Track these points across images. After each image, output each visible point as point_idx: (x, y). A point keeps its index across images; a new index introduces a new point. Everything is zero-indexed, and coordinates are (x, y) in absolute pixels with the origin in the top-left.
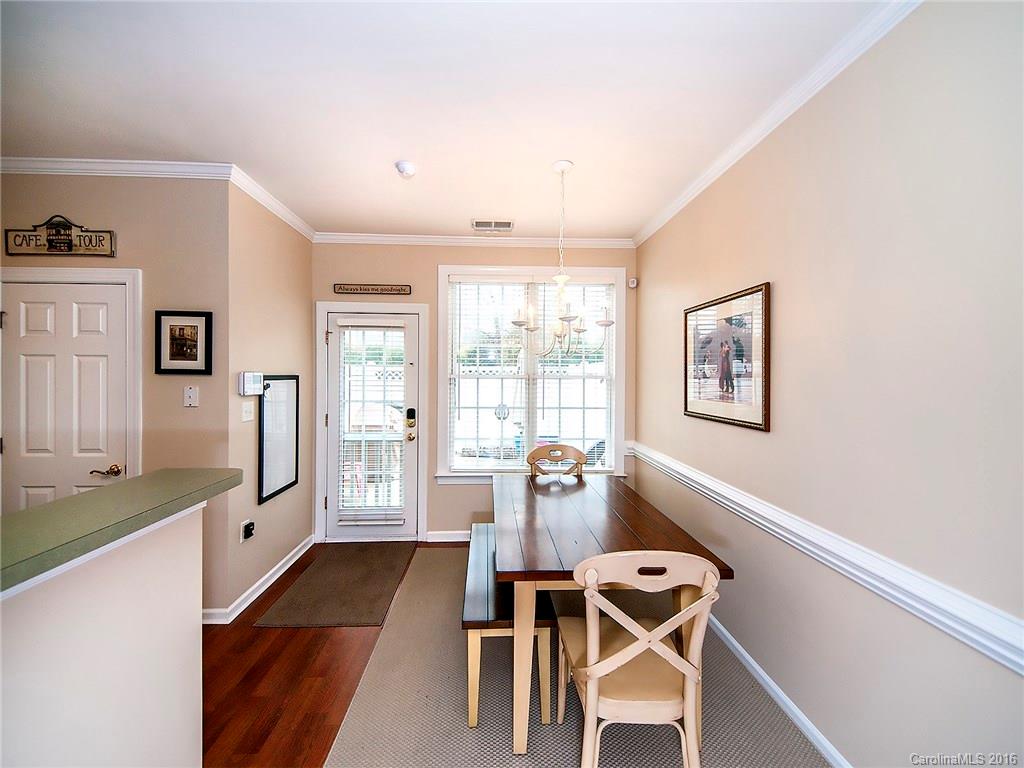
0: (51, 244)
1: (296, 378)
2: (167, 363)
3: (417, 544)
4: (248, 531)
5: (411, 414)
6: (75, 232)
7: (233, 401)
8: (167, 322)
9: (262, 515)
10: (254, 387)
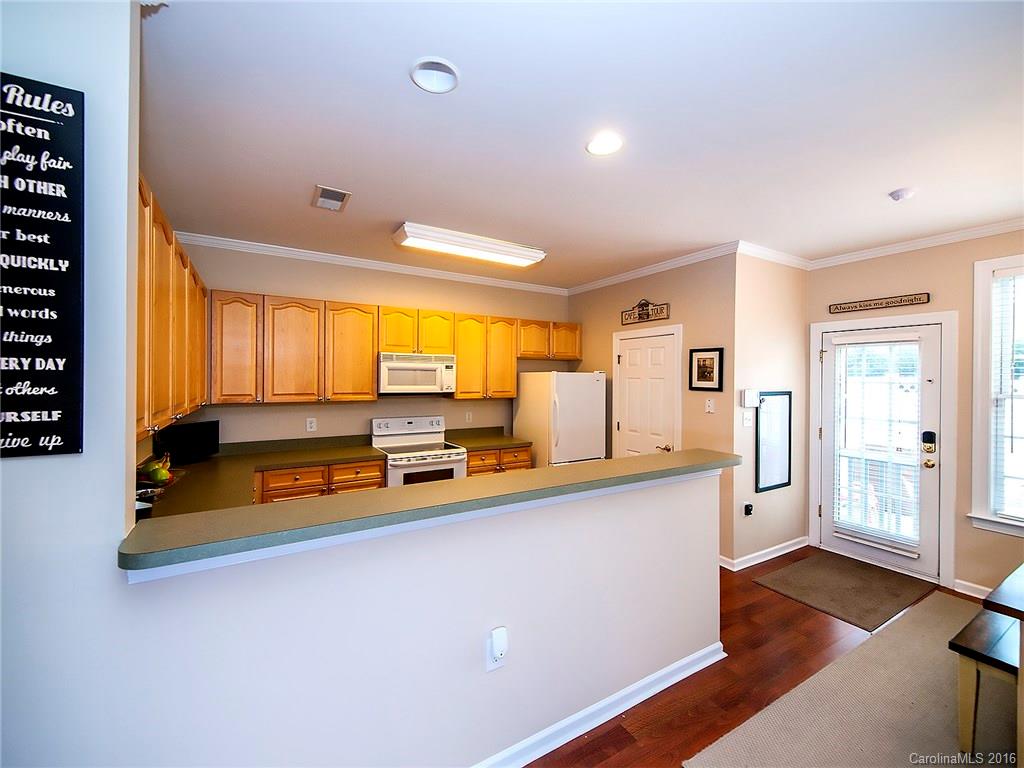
0: (640, 316)
1: (789, 394)
2: (696, 383)
3: (937, 587)
4: (748, 510)
5: (929, 437)
6: (651, 307)
7: (737, 410)
8: (696, 356)
9: (760, 501)
10: (752, 400)
